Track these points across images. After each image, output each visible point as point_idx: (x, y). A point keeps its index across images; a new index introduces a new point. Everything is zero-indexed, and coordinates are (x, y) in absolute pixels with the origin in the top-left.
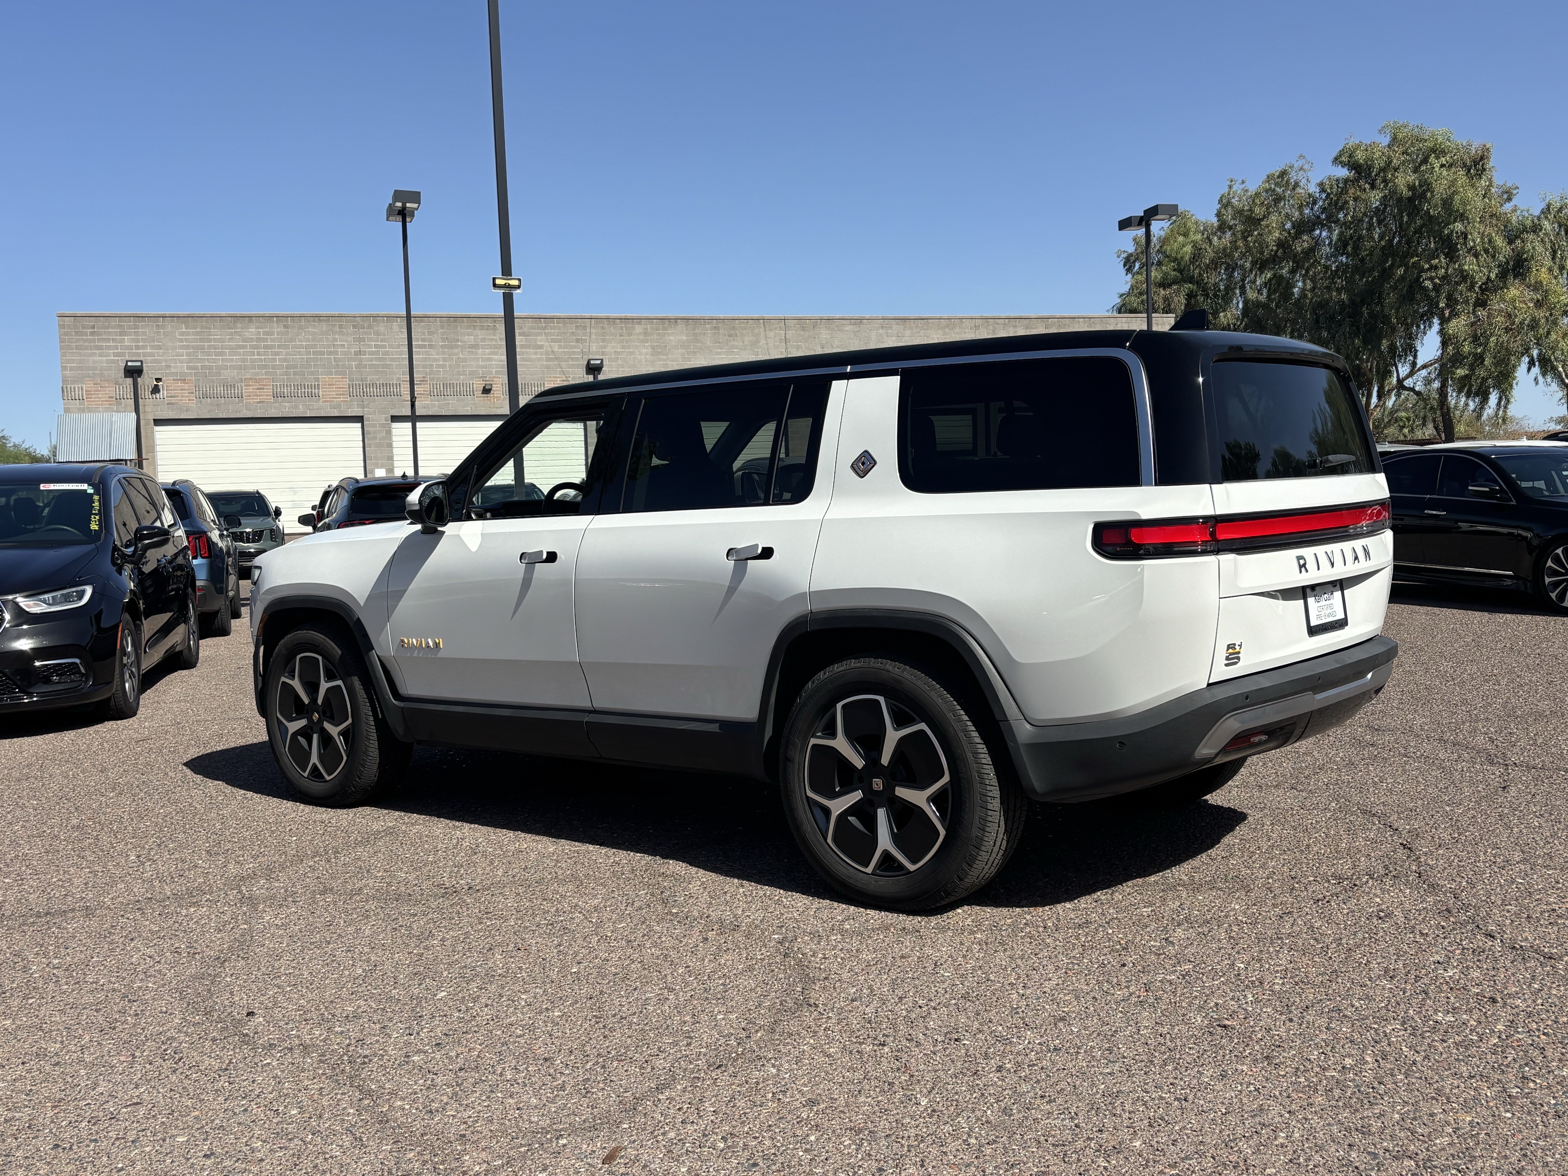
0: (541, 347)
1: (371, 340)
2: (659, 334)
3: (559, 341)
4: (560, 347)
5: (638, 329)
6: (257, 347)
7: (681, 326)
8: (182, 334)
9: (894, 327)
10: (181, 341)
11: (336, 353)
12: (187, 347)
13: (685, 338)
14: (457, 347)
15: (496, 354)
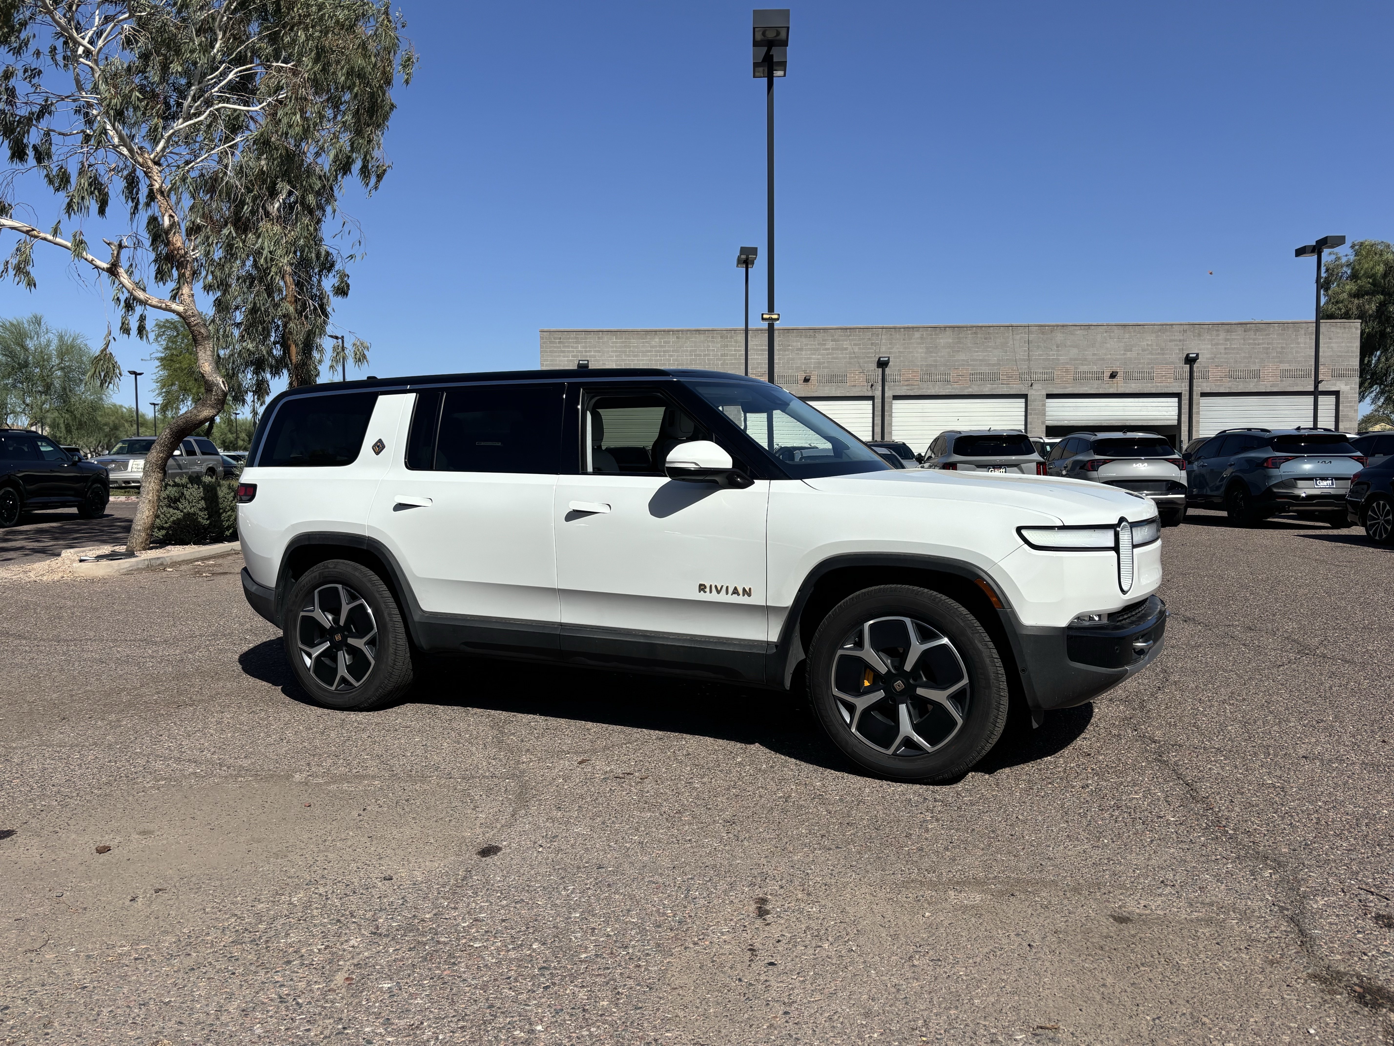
0: (846, 349)
1: (731, 346)
2: (931, 339)
3: (859, 345)
4: (859, 349)
5: (917, 335)
6: (659, 351)
7: (949, 332)
8: (613, 343)
9: (1116, 331)
10: (612, 347)
11: (709, 355)
12: (616, 351)
13: (951, 341)
14: (788, 350)
15: (815, 354)
